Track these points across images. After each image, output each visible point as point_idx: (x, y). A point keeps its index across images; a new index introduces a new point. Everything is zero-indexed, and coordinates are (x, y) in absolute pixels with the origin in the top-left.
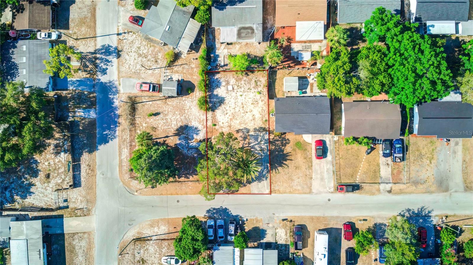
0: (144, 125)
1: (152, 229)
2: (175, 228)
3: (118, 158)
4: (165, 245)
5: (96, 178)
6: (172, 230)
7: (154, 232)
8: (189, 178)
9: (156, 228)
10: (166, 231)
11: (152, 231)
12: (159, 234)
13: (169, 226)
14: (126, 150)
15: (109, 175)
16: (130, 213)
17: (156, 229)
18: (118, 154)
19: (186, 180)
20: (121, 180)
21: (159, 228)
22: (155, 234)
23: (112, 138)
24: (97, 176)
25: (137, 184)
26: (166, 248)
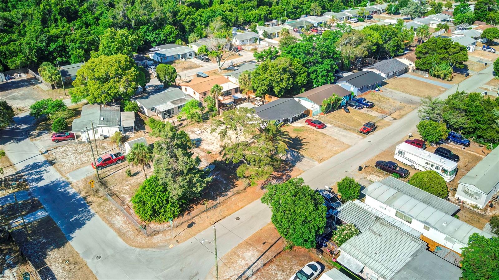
0: (126, 188)
1: (234, 265)
2: (264, 243)
3: (112, 230)
4: (275, 270)
5: (88, 267)
6: (262, 248)
7: (241, 267)
8: (227, 195)
9: (239, 261)
10: (257, 254)
11: (237, 268)
12: (250, 264)
13: (254, 247)
14: (118, 217)
15: (110, 252)
16: (181, 270)
17: (241, 262)
18: (107, 227)
19: (225, 198)
20: (135, 246)
21: (243, 258)
22: (246, 268)
23: (89, 218)
24: (88, 264)
25: (164, 237)
26: (279, 273)
